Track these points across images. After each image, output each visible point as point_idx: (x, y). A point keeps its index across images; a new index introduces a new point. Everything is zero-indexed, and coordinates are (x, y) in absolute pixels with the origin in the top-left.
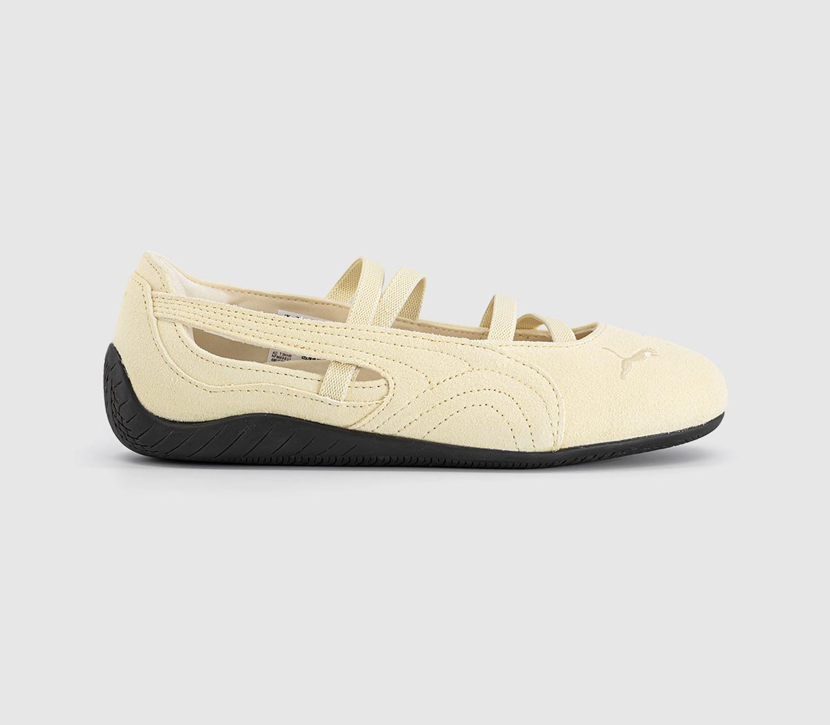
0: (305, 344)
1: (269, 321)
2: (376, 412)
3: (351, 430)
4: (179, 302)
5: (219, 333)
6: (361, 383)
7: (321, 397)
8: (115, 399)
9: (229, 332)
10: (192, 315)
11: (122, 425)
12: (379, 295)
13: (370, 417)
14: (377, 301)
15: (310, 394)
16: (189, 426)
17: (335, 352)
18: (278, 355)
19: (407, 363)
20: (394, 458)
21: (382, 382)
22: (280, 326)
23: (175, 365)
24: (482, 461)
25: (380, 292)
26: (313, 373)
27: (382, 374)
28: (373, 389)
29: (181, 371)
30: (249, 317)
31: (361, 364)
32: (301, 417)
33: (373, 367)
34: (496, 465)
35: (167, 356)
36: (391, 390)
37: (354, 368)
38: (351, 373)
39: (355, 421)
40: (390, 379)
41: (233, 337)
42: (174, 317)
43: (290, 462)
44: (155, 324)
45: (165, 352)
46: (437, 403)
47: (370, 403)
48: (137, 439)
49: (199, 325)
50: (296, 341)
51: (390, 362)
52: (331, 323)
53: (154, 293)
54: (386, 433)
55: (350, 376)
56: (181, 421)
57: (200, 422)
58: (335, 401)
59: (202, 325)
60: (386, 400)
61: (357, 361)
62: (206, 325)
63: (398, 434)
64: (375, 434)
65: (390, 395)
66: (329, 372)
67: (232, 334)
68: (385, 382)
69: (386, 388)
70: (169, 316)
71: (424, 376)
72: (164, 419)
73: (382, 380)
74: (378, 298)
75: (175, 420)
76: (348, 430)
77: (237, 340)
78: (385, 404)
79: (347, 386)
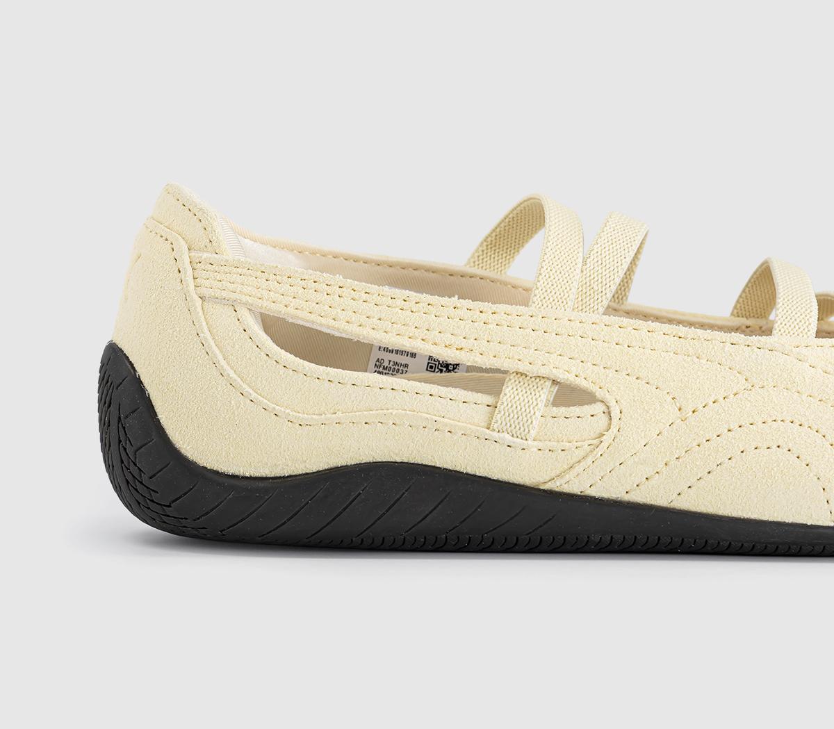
0: (464, 344)
1: (400, 303)
2: (590, 460)
3: (544, 490)
4: (240, 271)
5: (313, 322)
6: (563, 409)
7: (495, 434)
8: (127, 438)
9: (332, 322)
10: (265, 293)
11: (141, 483)
12: (580, 260)
13: (579, 469)
14: (578, 271)
15: (474, 428)
16: (261, 484)
17: (516, 357)
18: (386, 364)
19: (641, 375)
20: (618, 538)
21: (598, 408)
22: (419, 311)
23: (239, 380)
24: (771, 543)
25: (581, 254)
26: (478, 392)
27: (599, 394)
28: (585, 419)
29: (248, 389)
30: (365, 297)
31: (562, 376)
32: (458, 469)
33: (583, 383)
34: (794, 549)
35: (223, 363)
36: (615, 421)
37: (549, 383)
38: (546, 393)
39: (553, 475)
40: (612, 404)
41: (338, 329)
42: (233, 296)
43: (437, 546)
44: (199, 309)
45: (220, 357)
46: (695, 444)
47: (579, 444)
48: (169, 506)
49: (277, 309)
50: (447, 338)
51: (611, 373)
52: (508, 308)
53: (192, 254)
54: (605, 495)
55: (544, 397)
56: (248, 475)
57: (280, 478)
58: (519, 440)
59: (284, 310)
60: (607, 439)
61: (554, 370)
62: (291, 310)
63: (627, 498)
64: (585, 496)
65: (614, 429)
66: (508, 390)
67: (336, 324)
68: (603, 408)
69: (605, 418)
70: (224, 294)
71: (669, 398)
72: (216, 473)
73: (599, 404)
74: (580, 265)
75: (237, 473)
76: (540, 490)
77: (344, 335)
78: (605, 445)
79: (538, 414)
